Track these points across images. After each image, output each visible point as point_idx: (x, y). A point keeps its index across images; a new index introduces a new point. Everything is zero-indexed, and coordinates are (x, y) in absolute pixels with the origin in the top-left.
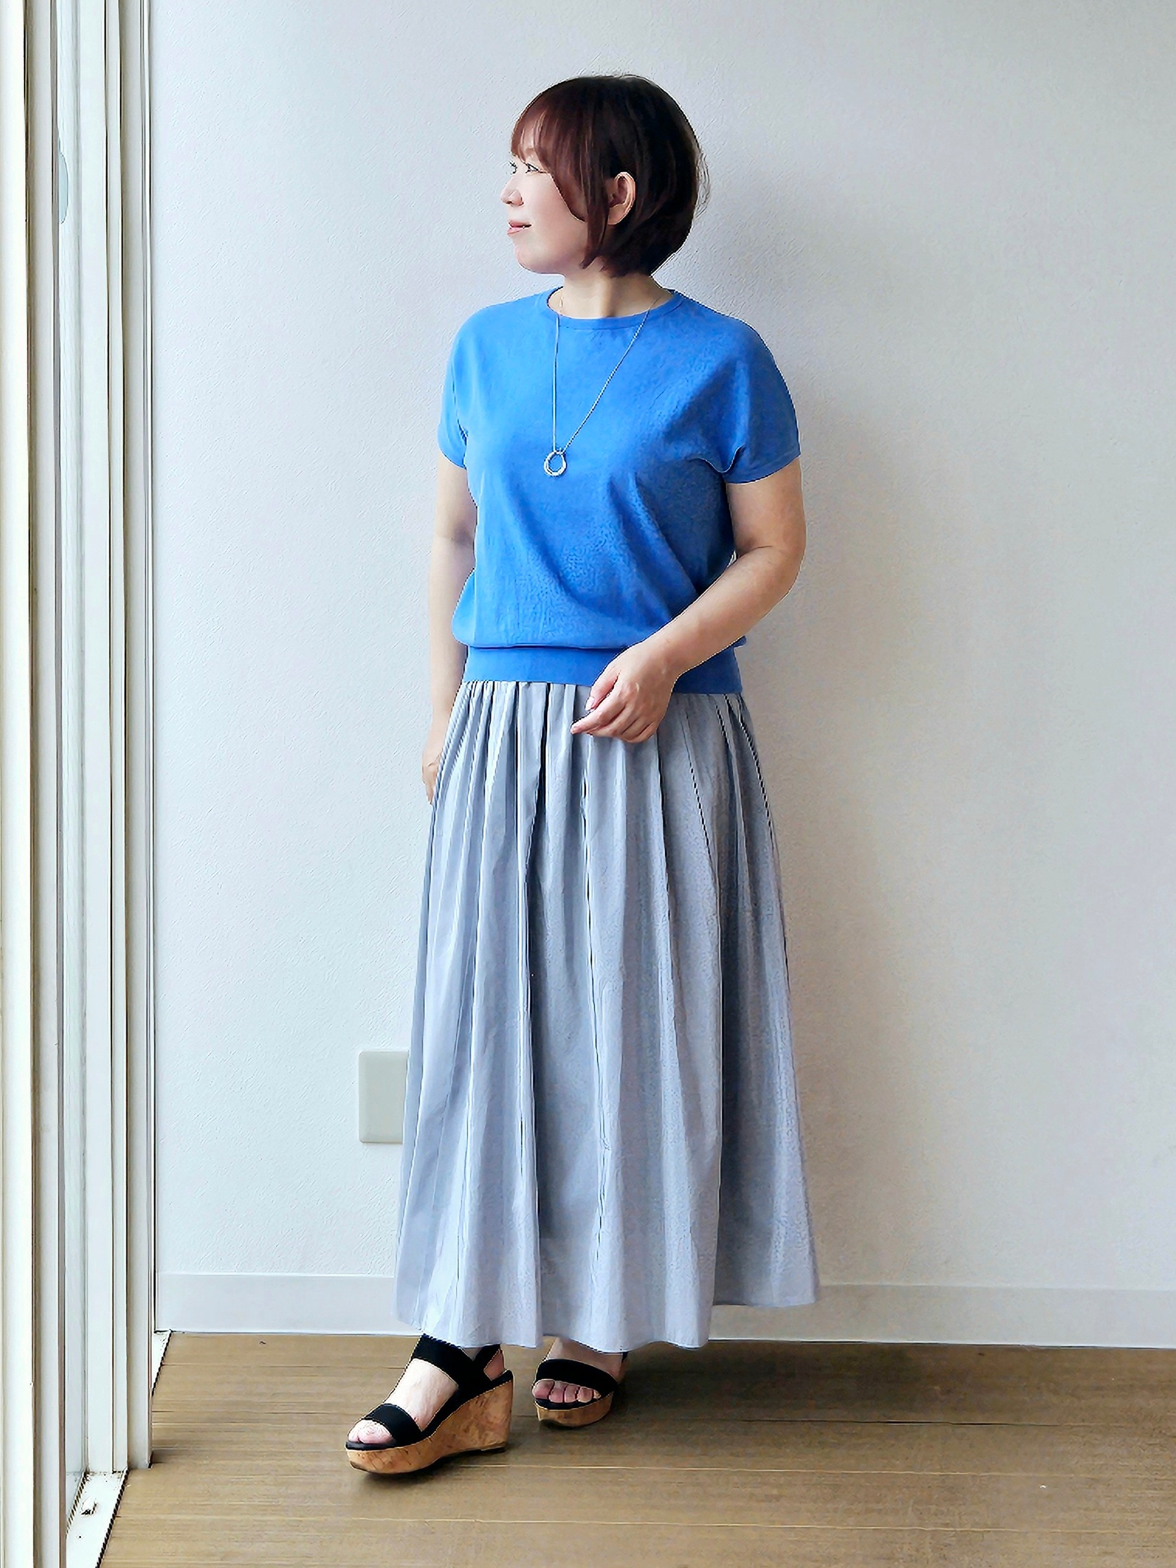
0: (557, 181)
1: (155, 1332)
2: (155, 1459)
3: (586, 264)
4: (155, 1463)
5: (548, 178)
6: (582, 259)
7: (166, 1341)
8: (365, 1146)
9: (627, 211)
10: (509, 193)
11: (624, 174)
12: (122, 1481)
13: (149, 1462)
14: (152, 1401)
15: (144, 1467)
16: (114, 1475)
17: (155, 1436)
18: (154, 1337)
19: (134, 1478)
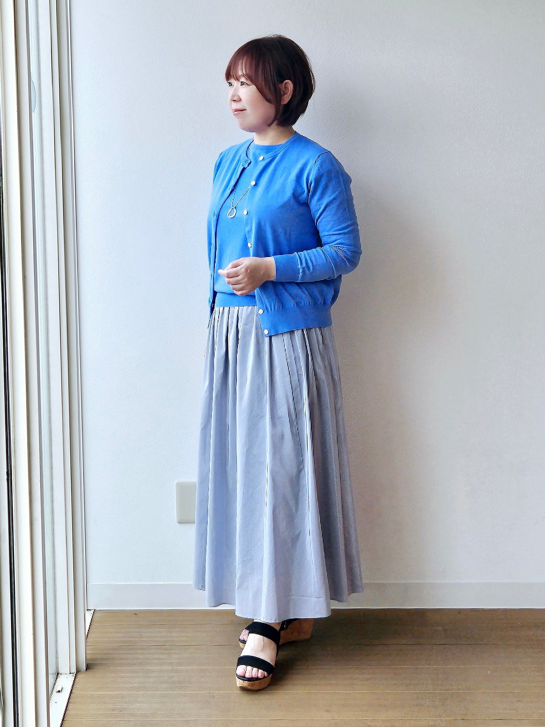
1: (87, 610)
2: (88, 667)
3: (270, 125)
4: (89, 669)
7: (92, 613)
8: (180, 524)
9: (289, 97)
10: (234, 96)
11: (287, 81)
12: (74, 677)
13: (86, 669)
14: (86, 641)
15: (84, 671)
16: (70, 674)
17: (88, 657)
18: (87, 613)
19: (80, 676)
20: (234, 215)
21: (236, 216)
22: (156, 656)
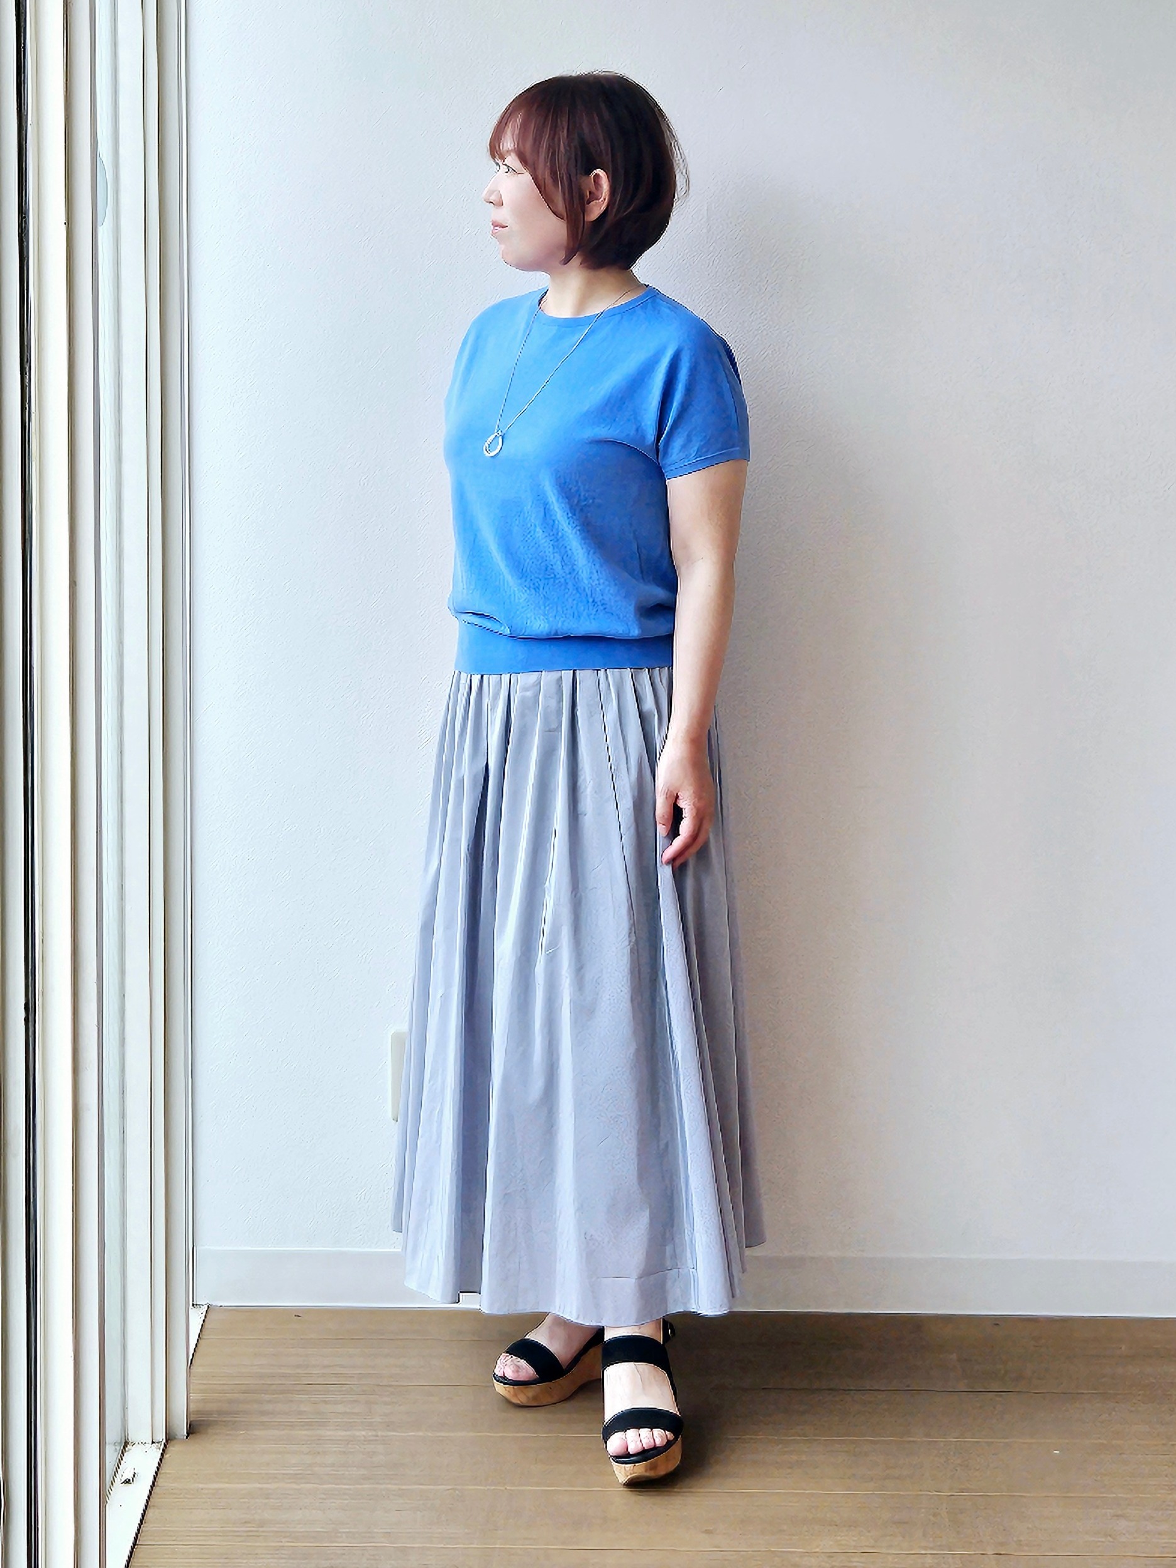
0: (535, 179)
1: (193, 1305)
2: (192, 1430)
3: (567, 261)
4: (192, 1433)
5: (527, 177)
6: (562, 255)
7: (205, 1313)
9: (603, 208)
10: (491, 192)
11: (599, 171)
12: (161, 1451)
13: (187, 1433)
14: (190, 1372)
15: (182, 1438)
16: (154, 1444)
17: (192, 1406)
18: (192, 1311)
19: (172, 1448)
20: (497, 451)
21: (500, 455)
22: (340, 1408)
